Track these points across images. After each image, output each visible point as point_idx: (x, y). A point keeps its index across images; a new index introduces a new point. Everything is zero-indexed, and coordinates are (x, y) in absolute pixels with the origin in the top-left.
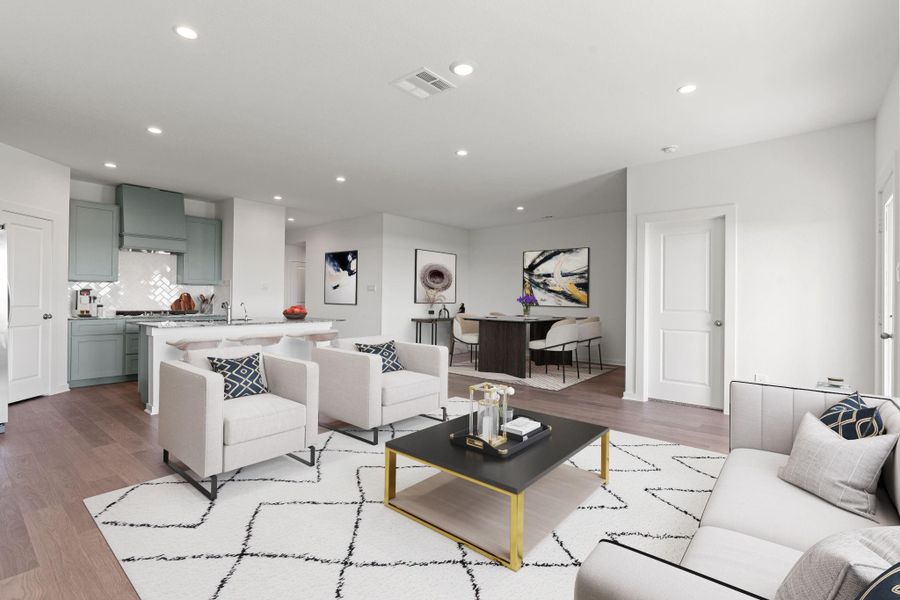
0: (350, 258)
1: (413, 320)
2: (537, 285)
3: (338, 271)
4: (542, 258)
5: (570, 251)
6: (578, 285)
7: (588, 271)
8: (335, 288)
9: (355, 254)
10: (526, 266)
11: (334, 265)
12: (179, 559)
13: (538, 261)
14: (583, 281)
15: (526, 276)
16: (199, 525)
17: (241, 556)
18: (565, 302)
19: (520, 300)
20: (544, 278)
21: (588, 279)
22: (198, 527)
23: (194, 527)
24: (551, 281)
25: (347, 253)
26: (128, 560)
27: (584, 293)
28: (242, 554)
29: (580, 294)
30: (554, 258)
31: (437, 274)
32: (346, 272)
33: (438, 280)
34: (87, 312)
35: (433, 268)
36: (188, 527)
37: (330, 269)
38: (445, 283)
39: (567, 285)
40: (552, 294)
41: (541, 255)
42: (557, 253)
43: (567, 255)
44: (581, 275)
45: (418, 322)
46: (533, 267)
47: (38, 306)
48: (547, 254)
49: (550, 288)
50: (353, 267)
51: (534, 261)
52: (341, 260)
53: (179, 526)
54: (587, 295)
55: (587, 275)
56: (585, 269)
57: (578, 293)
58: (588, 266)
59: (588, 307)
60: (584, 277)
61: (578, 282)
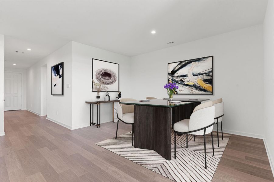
0: (60, 67)
1: (87, 102)
2: (177, 82)
4: (179, 66)
5: (199, 60)
6: (205, 81)
7: (212, 72)
8: (55, 86)
10: (170, 72)
11: (54, 73)
13: (177, 68)
14: (209, 78)
15: (170, 77)
18: (196, 91)
19: (166, 87)
20: (181, 78)
21: (212, 76)
24: (186, 79)
25: (58, 65)
27: (209, 85)
29: (207, 86)
30: (188, 65)
31: (106, 75)
32: (58, 76)
33: (108, 78)
35: (104, 72)
38: (112, 80)
39: (198, 81)
40: (187, 87)
41: (179, 64)
42: (190, 62)
43: (197, 63)
44: (207, 74)
45: (91, 104)
46: (174, 72)
48: (183, 64)
49: (186, 83)
50: (61, 73)
51: (175, 68)
52: (57, 70)
54: (212, 86)
55: (211, 74)
56: (210, 70)
57: (205, 86)
58: (213, 68)
59: (212, 94)
60: (209, 75)
61: (205, 79)
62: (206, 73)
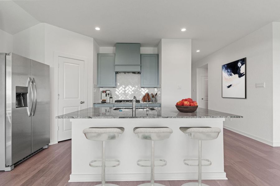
0: (239, 64)
3: (231, 75)
8: (229, 87)
9: (243, 61)
11: (228, 72)
25: (237, 62)
32: (237, 75)
34: (105, 100)
37: (225, 74)
47: (78, 98)
50: (242, 70)
52: (233, 68)
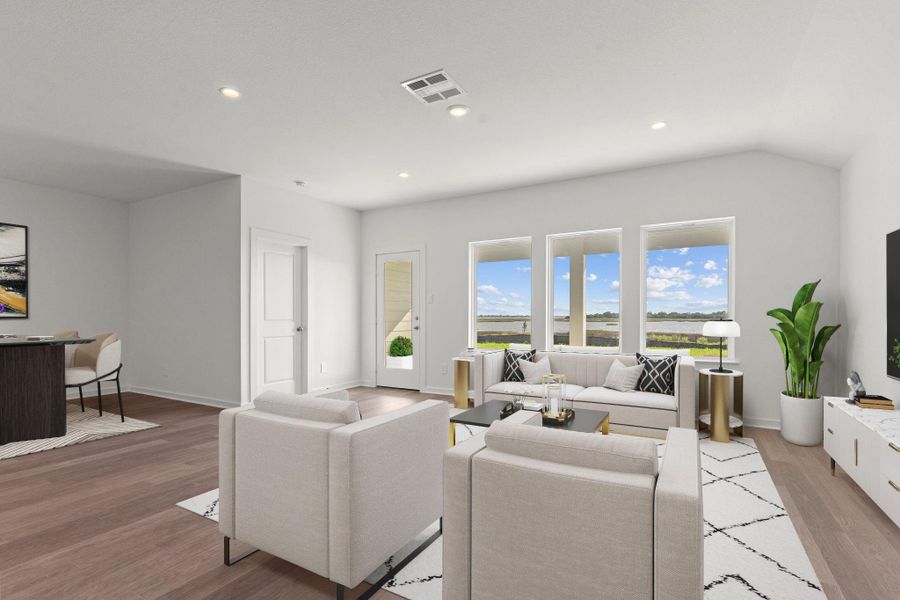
6: (4, 283)
7: (25, 263)
12: (767, 557)
14: (14, 277)
16: (732, 576)
17: (720, 530)
21: (26, 274)
22: (735, 573)
23: (738, 577)
26: (814, 586)
27: (18, 296)
28: (717, 530)
29: (10, 297)
36: (744, 581)
44: (10, 267)
53: (752, 589)
54: (25, 298)
55: (23, 269)
56: (19, 259)
57: (4, 296)
58: (26, 255)
59: (27, 317)
60: (16, 271)
61: (4, 278)
62: (8, 265)
